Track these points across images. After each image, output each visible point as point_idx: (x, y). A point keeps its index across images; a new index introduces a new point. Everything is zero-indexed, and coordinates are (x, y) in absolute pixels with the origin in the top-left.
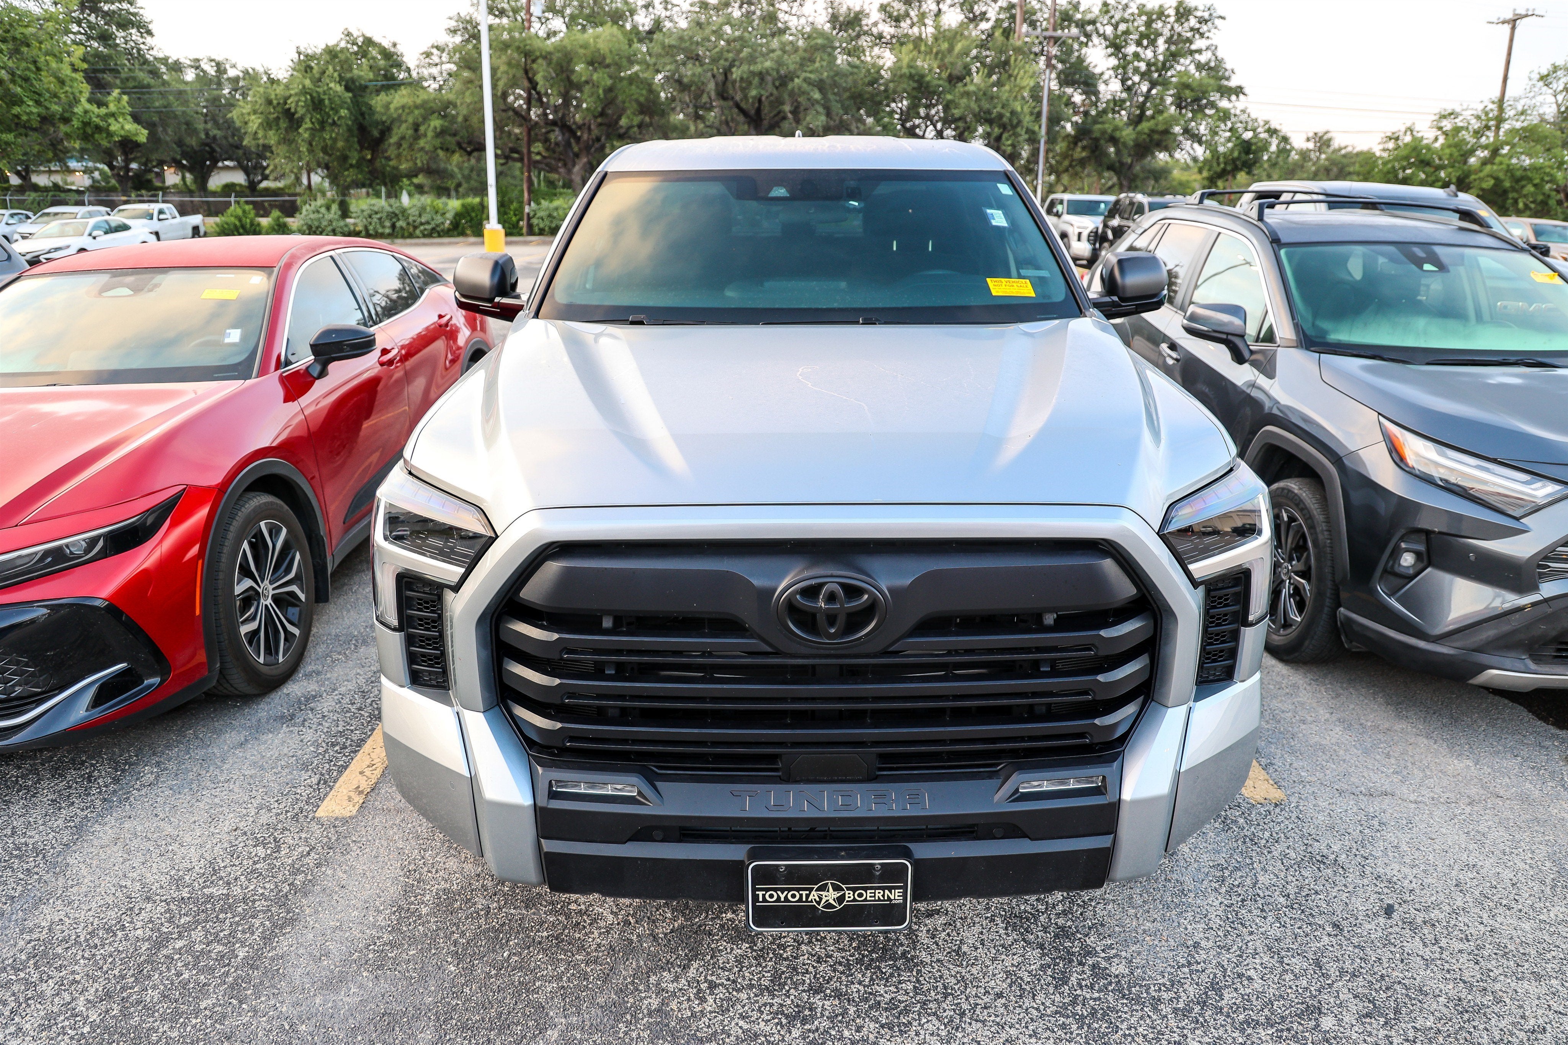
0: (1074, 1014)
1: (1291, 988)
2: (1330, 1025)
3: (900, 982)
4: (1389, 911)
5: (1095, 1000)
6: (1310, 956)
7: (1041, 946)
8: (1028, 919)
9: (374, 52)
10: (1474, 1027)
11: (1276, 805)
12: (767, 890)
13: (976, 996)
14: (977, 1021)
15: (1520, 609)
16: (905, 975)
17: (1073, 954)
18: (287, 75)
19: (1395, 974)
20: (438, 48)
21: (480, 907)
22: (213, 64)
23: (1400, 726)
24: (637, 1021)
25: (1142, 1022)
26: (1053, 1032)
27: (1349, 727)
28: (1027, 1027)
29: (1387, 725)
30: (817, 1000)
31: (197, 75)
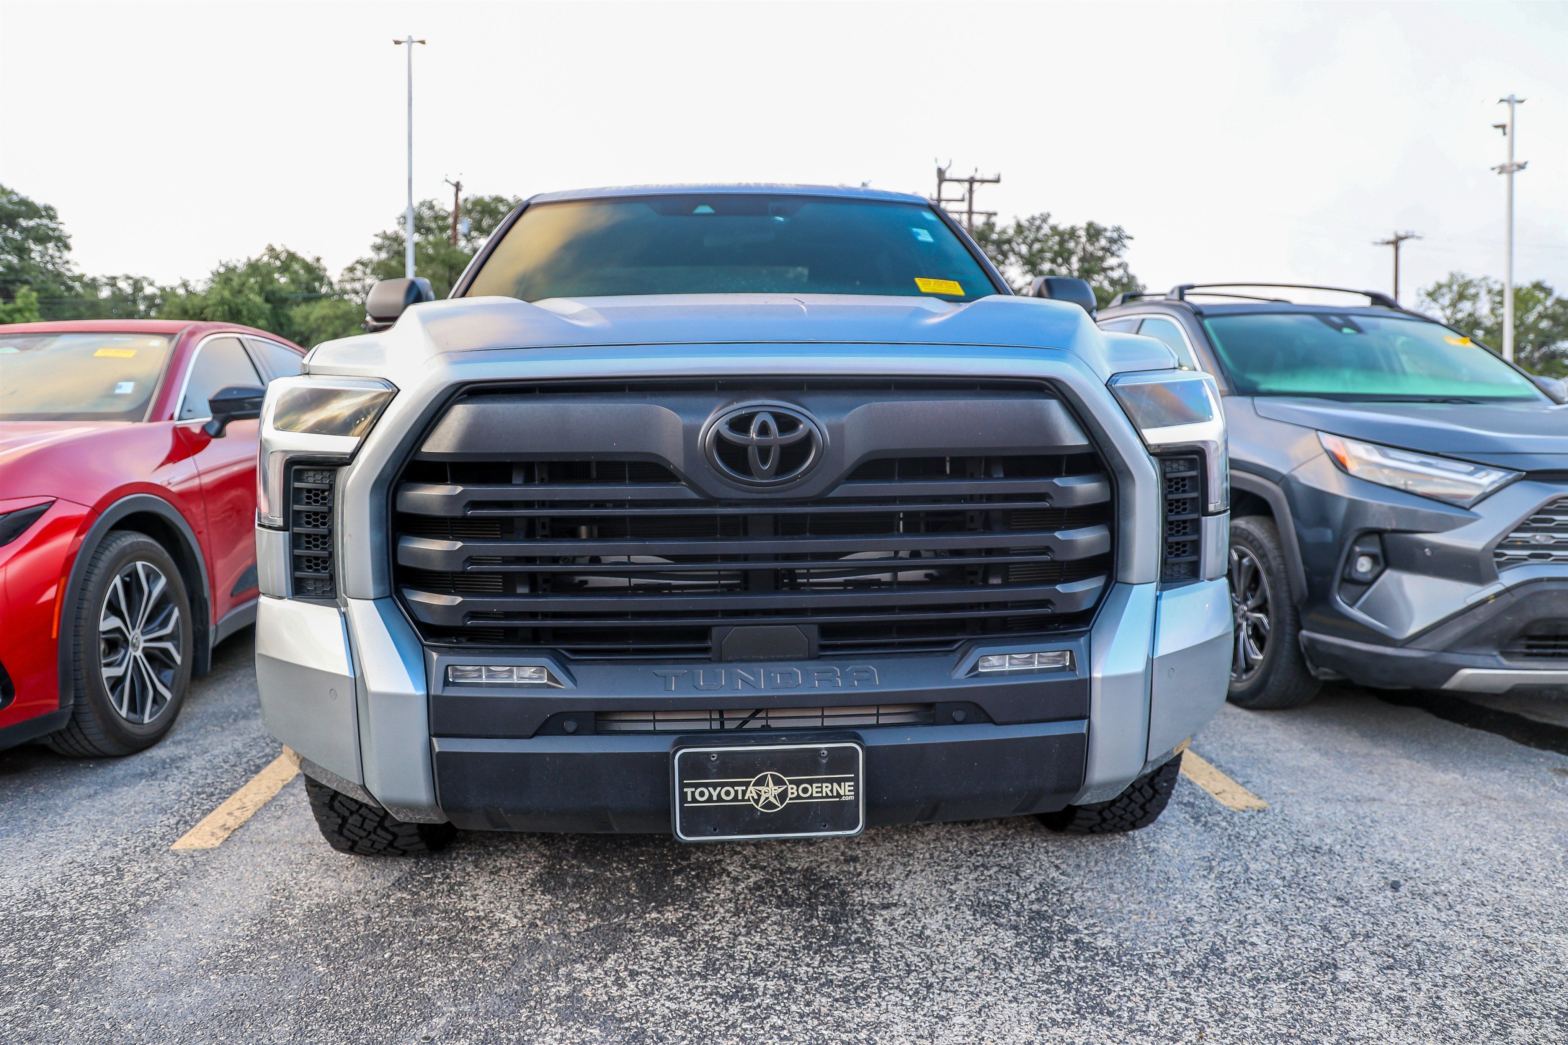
0: (1059, 982)
1: (1299, 949)
2: (1349, 977)
3: (854, 963)
4: (1395, 886)
5: (1081, 968)
6: (1317, 923)
7: (1015, 928)
8: (997, 907)
9: (296, 266)
10: (1507, 973)
11: (1259, 811)
12: (697, 786)
13: (944, 970)
14: (946, 991)
15: (1483, 602)
16: (860, 957)
17: (1053, 932)
18: (206, 287)
19: (1412, 934)
20: (362, 264)
21: (359, 917)
22: (131, 281)
23: (1377, 752)
24: (543, 1006)
25: (1137, 984)
26: (1036, 996)
27: (1326, 753)
28: (1005, 994)
29: (1365, 751)
30: (759, 982)
31: (113, 293)
